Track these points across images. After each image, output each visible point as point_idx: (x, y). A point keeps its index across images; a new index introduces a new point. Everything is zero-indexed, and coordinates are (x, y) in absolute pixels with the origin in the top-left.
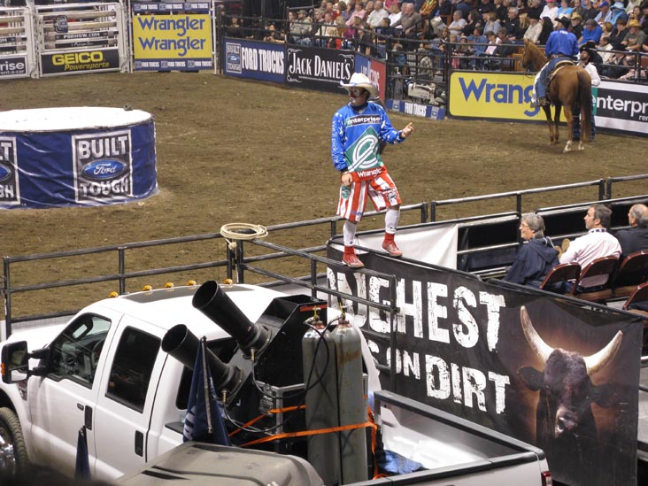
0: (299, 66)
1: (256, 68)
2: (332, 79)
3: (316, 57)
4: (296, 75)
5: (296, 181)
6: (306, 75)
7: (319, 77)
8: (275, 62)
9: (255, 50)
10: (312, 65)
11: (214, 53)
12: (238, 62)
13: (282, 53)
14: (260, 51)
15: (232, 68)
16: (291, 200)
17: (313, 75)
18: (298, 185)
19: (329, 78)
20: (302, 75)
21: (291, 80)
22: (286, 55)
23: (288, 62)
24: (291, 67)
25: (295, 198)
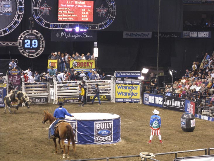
0: (167, 102)
1: (154, 102)
2: (178, 107)
3: (173, 100)
4: (166, 105)
5: (165, 139)
6: (169, 105)
7: (174, 106)
8: (160, 101)
9: (153, 97)
10: (172, 102)
11: (141, 97)
12: (148, 100)
13: (162, 98)
14: (155, 97)
15: (146, 102)
16: (163, 145)
17: (172, 105)
18: (166, 140)
19: (177, 106)
20: (168, 105)
21: (165, 107)
22: (163, 99)
23: (164, 101)
24: (165, 102)
25: (164, 145)
